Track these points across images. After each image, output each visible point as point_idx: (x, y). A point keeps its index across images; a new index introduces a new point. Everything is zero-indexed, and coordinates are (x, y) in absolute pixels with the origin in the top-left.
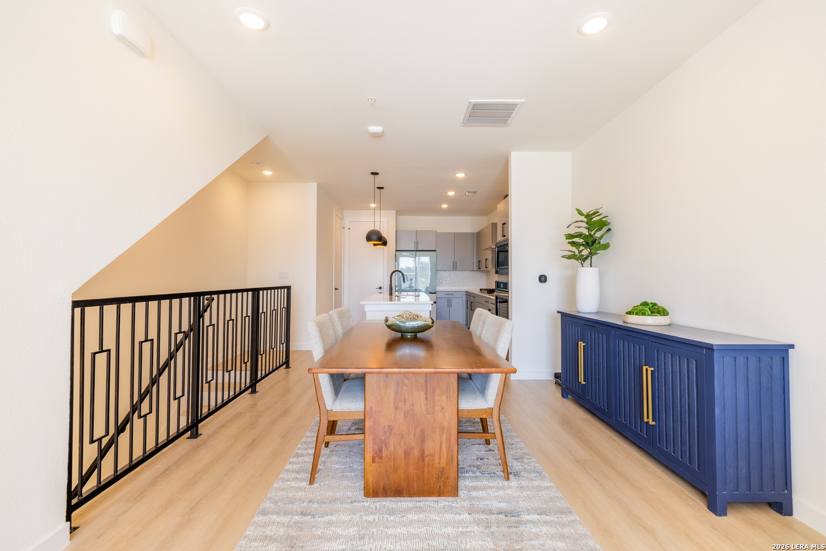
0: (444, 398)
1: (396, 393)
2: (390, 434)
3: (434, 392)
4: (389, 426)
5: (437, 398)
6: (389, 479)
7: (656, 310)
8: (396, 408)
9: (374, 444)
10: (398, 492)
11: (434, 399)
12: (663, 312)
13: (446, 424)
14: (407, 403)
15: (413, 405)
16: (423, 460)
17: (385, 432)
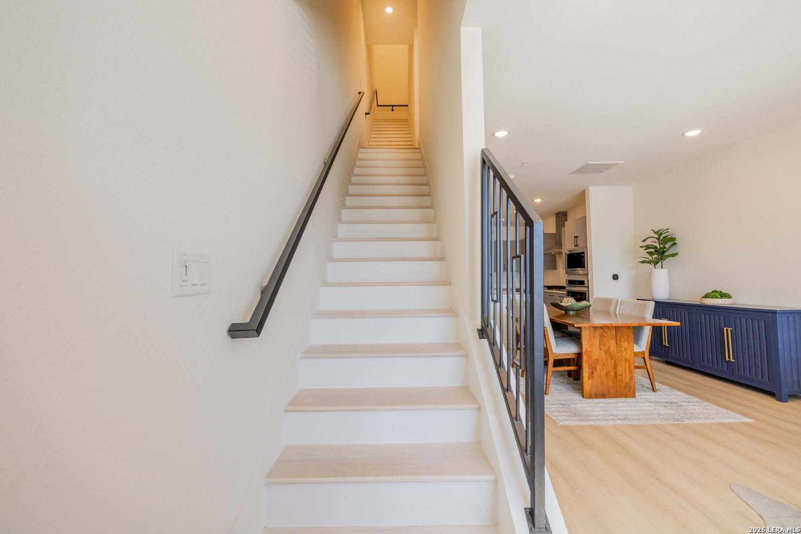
0: (626, 343)
1: (600, 341)
2: (598, 363)
3: (620, 340)
4: (597, 359)
5: (622, 343)
6: (598, 389)
7: (723, 295)
8: (600, 349)
9: (589, 369)
10: (603, 396)
11: (621, 344)
12: (729, 296)
13: (628, 358)
14: (606, 347)
15: (609, 347)
16: (616, 378)
17: (594, 362)
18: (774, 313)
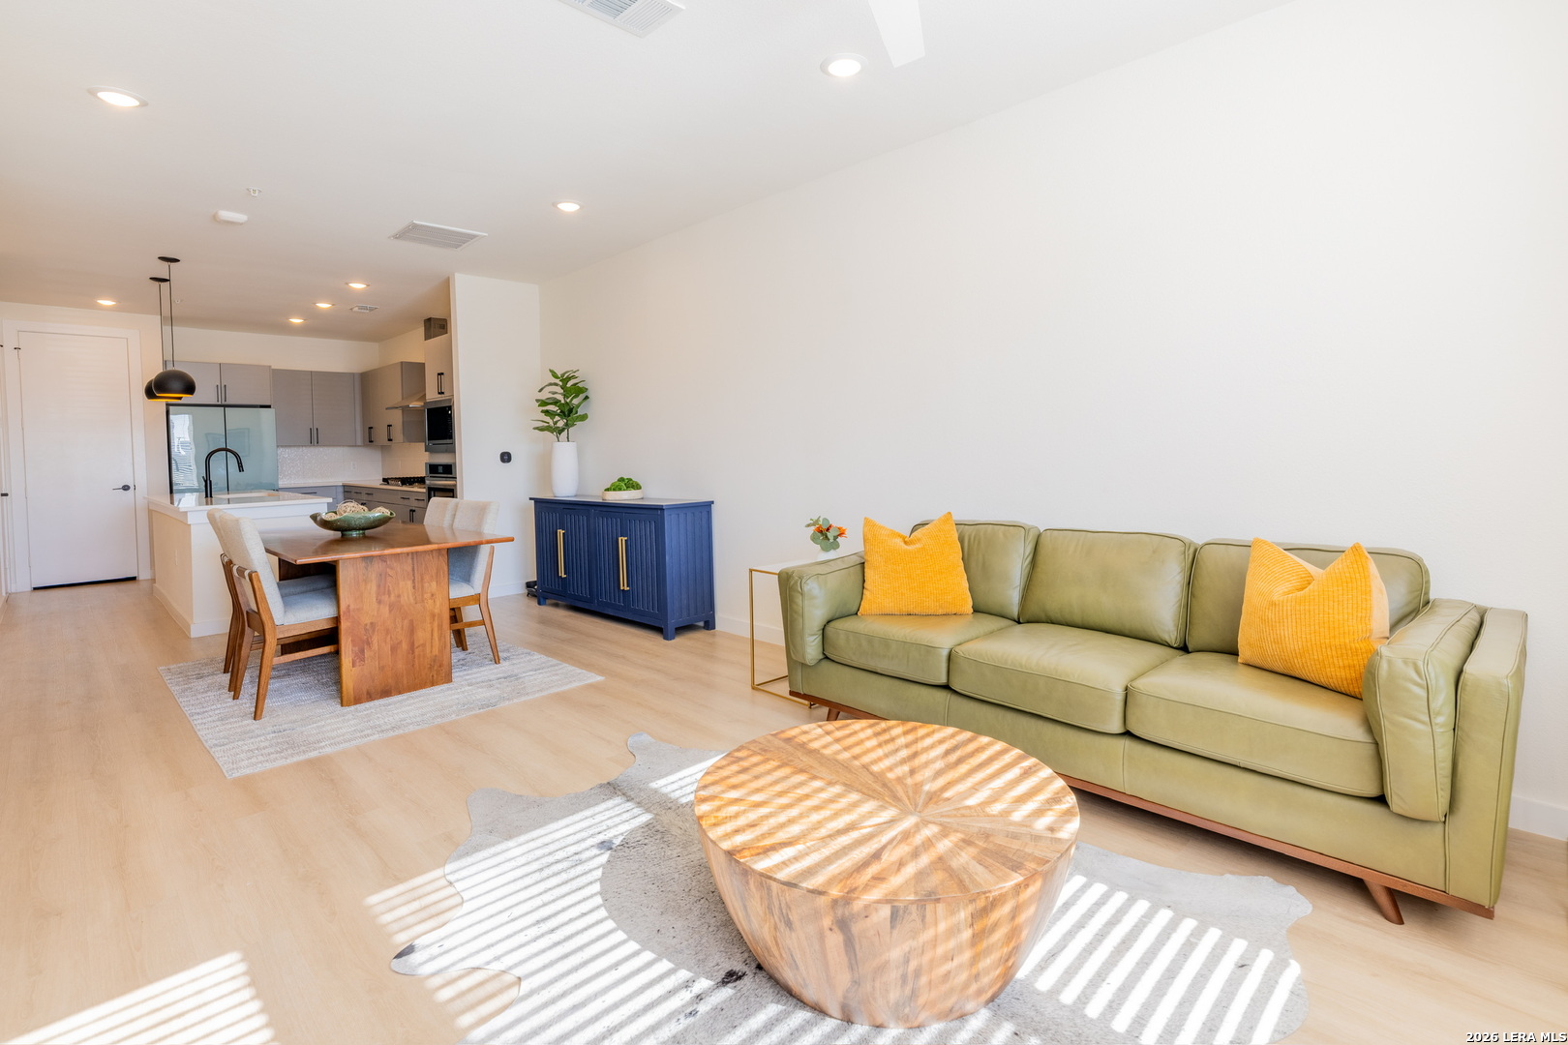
0: (434, 584)
1: (379, 586)
2: (374, 631)
3: (422, 579)
4: (372, 623)
5: (426, 585)
6: (373, 681)
7: (631, 485)
8: (379, 602)
9: (354, 645)
10: (386, 693)
11: (423, 586)
12: (636, 486)
13: (436, 611)
14: (392, 595)
15: (399, 596)
16: (413, 652)
17: (366, 630)
18: (660, 509)
